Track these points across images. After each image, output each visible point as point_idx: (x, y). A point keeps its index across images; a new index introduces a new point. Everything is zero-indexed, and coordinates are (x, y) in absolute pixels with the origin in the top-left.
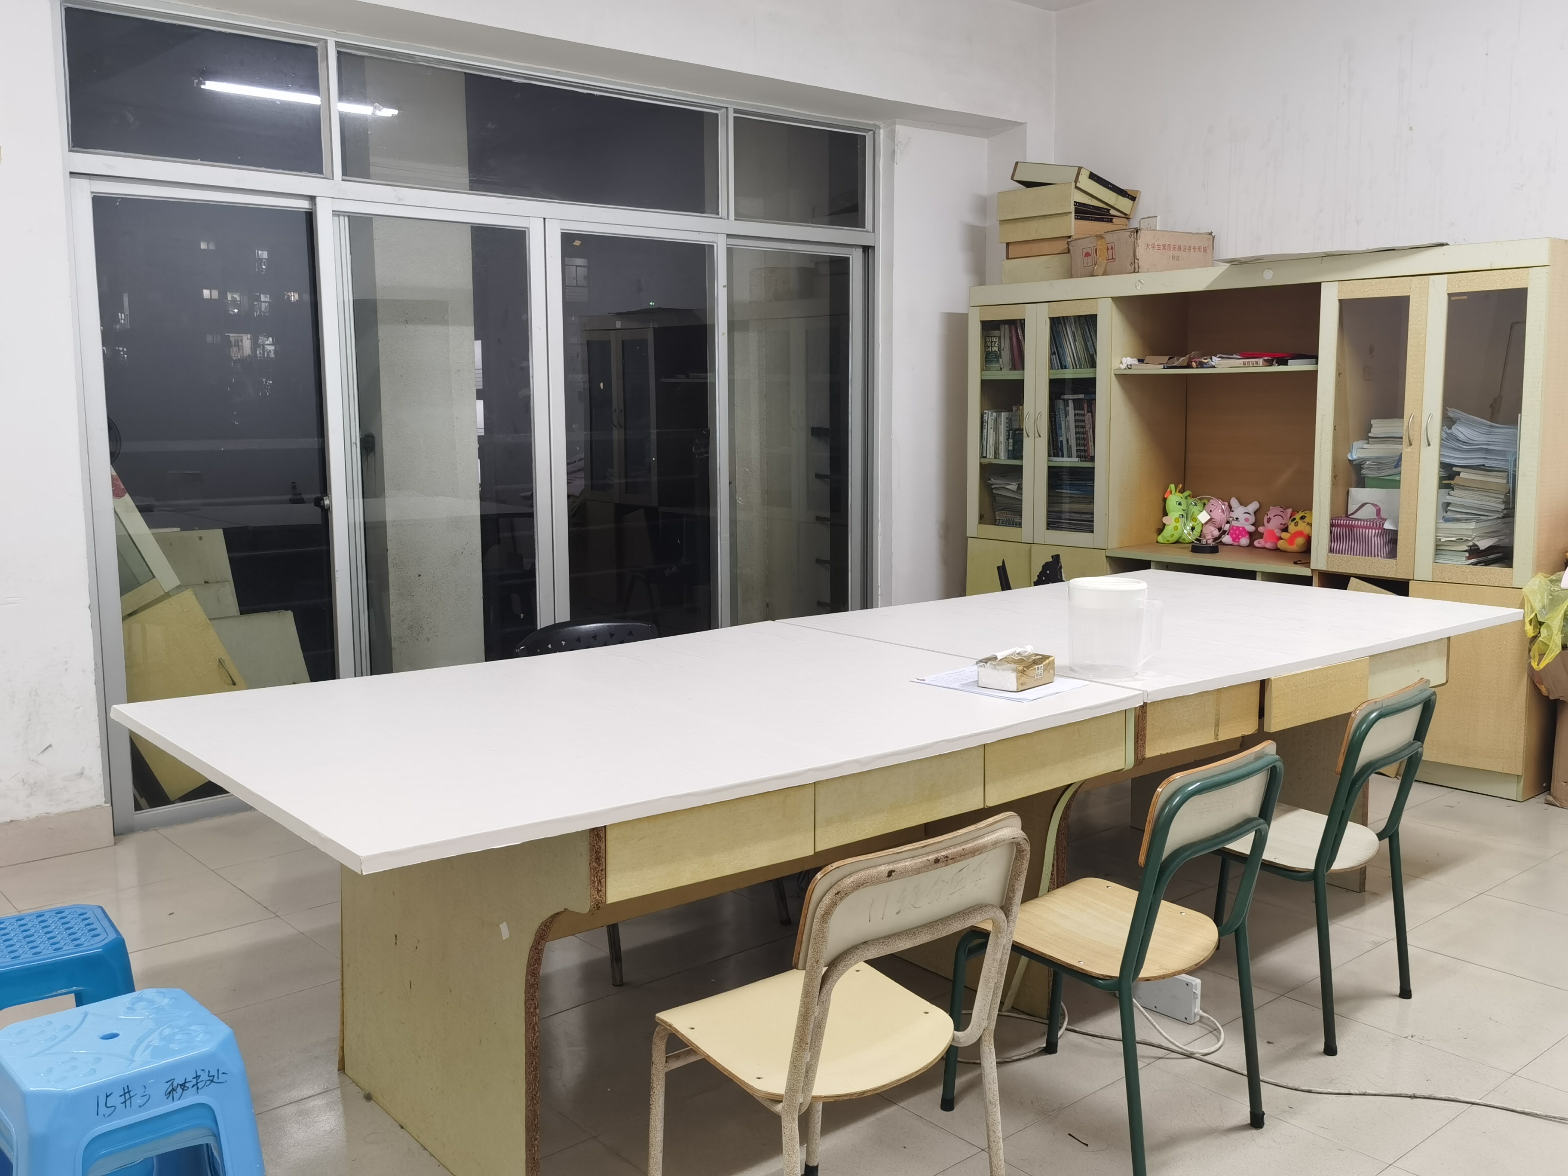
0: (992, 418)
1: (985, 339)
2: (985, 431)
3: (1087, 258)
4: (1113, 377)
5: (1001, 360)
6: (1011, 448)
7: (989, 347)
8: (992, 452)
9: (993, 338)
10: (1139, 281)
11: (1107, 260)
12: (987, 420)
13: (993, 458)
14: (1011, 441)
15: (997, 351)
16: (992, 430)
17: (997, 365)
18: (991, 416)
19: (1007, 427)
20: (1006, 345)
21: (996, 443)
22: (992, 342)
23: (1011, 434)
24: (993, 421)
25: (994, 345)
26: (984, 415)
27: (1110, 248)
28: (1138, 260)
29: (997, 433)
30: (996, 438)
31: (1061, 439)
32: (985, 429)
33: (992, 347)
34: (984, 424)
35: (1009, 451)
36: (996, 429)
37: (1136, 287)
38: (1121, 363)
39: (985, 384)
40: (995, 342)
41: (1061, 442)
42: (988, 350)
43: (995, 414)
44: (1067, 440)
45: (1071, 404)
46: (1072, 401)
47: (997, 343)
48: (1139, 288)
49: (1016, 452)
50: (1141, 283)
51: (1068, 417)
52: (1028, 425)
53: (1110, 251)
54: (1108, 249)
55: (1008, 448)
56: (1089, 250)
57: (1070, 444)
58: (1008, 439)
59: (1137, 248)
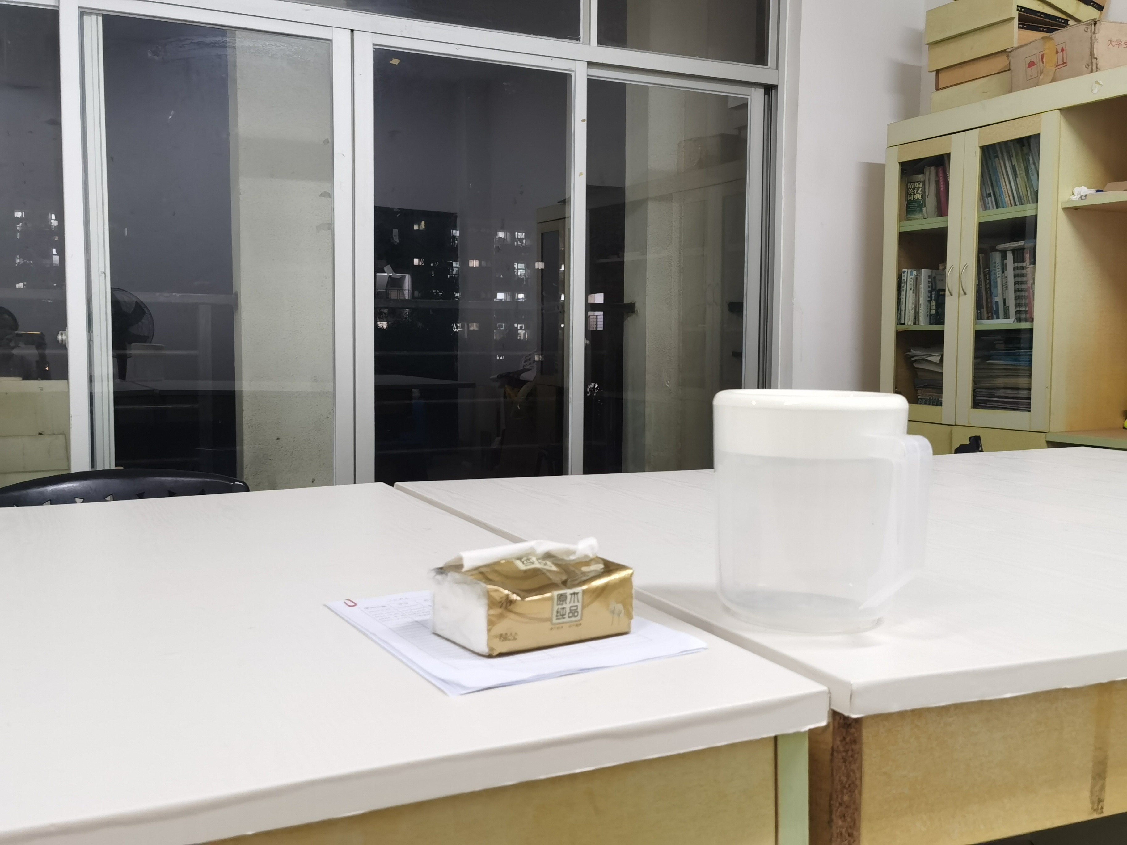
0: (911, 277)
1: (907, 186)
2: (903, 293)
3: (1030, 68)
4: (1061, 213)
5: (924, 209)
6: (933, 312)
7: (911, 195)
8: (912, 318)
9: (915, 183)
10: (1097, 82)
11: (1057, 66)
12: (905, 281)
13: (912, 324)
14: (933, 303)
15: (920, 198)
16: (912, 291)
17: (921, 216)
18: (910, 276)
19: (929, 287)
20: (931, 191)
21: (916, 307)
22: (914, 188)
23: (933, 295)
24: (912, 281)
25: (917, 192)
26: (903, 275)
27: (1059, 50)
28: (1097, 59)
29: (918, 294)
30: (916, 301)
31: (996, 299)
32: (903, 290)
33: (914, 194)
34: (903, 285)
35: (931, 315)
36: (916, 291)
37: (1092, 90)
38: (1073, 194)
39: (903, 236)
40: (918, 189)
41: (997, 302)
42: (910, 198)
43: (915, 272)
44: (1004, 300)
45: (1010, 256)
46: (1011, 252)
47: (920, 189)
48: (1095, 91)
49: (938, 317)
50: (1100, 84)
51: (1005, 272)
52: (951, 281)
53: (1060, 54)
54: (1057, 52)
55: (930, 312)
56: (1033, 58)
57: (1007, 305)
58: (930, 301)
59: (1095, 44)
